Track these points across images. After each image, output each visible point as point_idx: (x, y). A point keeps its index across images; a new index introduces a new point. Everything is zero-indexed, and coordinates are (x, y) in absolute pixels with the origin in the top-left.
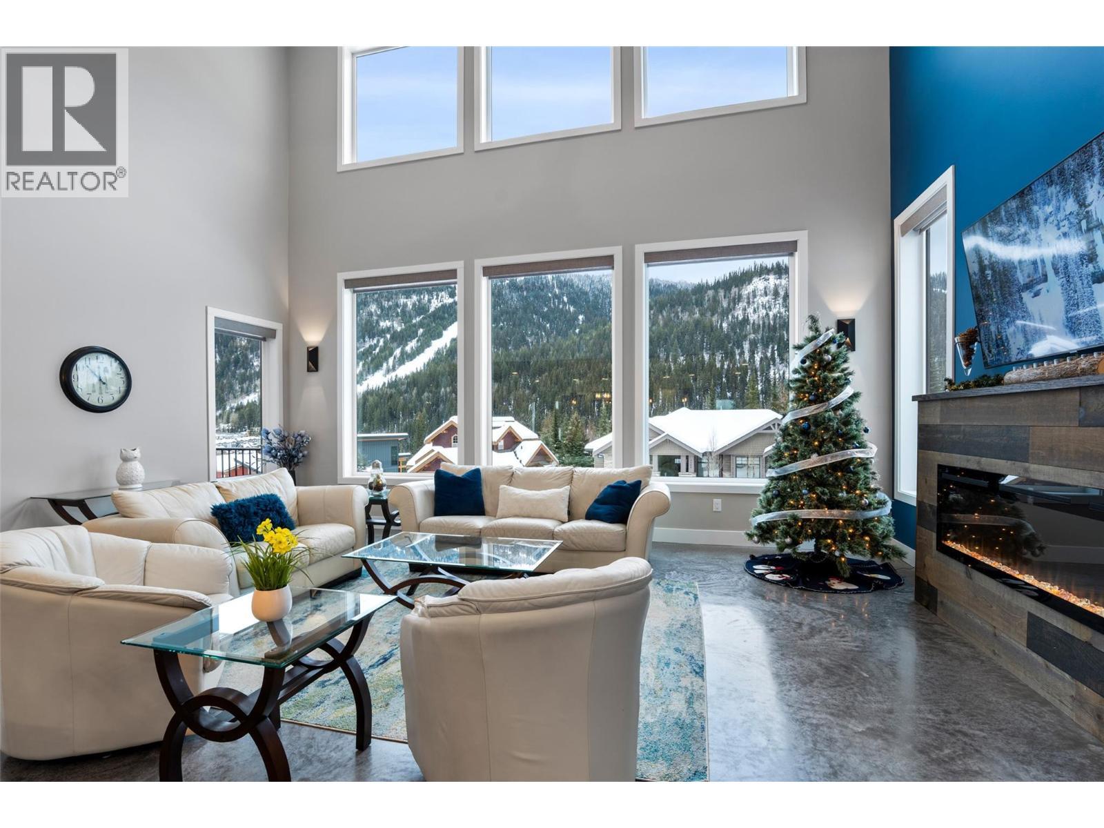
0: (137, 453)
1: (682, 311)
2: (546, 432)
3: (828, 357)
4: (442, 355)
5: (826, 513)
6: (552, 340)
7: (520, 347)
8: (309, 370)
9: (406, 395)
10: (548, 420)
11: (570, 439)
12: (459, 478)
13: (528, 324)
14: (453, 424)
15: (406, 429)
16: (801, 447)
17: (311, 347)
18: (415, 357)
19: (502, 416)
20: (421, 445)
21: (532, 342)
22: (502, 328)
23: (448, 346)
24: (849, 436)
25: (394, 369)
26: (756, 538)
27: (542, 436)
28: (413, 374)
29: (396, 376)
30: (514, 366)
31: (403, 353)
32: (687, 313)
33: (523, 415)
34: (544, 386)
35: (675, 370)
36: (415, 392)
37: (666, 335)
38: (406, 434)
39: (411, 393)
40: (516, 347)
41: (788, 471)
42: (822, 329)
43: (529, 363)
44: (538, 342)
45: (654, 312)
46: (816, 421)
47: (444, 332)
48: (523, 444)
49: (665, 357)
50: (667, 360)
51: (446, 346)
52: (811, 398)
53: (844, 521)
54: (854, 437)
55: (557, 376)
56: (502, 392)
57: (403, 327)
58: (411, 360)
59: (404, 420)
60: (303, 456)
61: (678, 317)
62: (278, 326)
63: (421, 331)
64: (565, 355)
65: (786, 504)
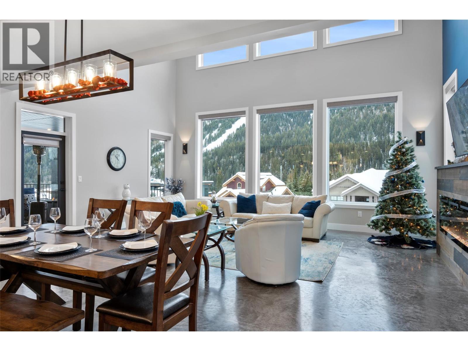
0: (129, 186)
1: (375, 109)
2: (290, 181)
3: (404, 150)
4: (231, 138)
5: (400, 216)
6: (294, 129)
7: (275, 133)
8: (183, 153)
9: (212, 160)
10: (291, 175)
11: (304, 185)
12: (247, 198)
13: (280, 120)
14: (238, 177)
15: (212, 179)
16: (390, 188)
17: (185, 144)
18: (217, 139)
19: (265, 172)
20: (221, 187)
21: (282, 130)
22: (265, 122)
23: (235, 132)
24: (412, 184)
25: (205, 146)
26: (371, 227)
27: (288, 184)
28: (216, 148)
29: (207, 150)
30: (272, 143)
31: (210, 137)
32: (379, 110)
33: (277, 172)
34: (289, 155)
35: (371, 145)
36: (216, 158)
37: (365, 124)
38: (213, 182)
39: (215, 159)
40: (273, 133)
41: (385, 198)
42: (403, 138)
43: (281, 142)
44: (286, 130)
45: (357, 110)
46: (397, 176)
47: (233, 125)
48: (276, 188)
49: (364, 137)
50: (365, 139)
51: (234, 133)
52: (396, 167)
53: (408, 219)
54: (414, 184)
55: (297, 150)
56: (265, 159)
57: (211, 122)
58: (215, 141)
59: (211, 174)
60: (181, 189)
61: (373, 113)
62: (171, 135)
63: (220, 124)
64: (302, 137)
65: (384, 212)
